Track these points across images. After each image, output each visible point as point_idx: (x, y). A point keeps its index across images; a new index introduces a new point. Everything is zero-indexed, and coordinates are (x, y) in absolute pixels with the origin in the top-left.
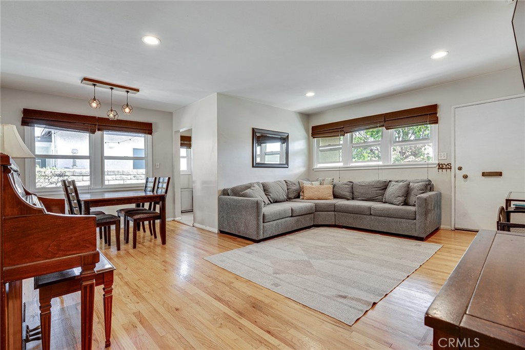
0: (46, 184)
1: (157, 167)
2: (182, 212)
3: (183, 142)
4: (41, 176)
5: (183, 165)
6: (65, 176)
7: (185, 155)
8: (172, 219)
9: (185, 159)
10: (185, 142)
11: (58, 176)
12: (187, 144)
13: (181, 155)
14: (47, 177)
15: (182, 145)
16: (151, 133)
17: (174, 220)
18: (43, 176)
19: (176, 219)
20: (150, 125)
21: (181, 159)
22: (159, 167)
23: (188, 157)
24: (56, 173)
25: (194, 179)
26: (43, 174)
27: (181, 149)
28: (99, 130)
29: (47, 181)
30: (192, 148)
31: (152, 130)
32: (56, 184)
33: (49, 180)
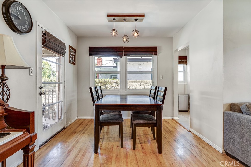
0: (111, 87)
1: (160, 78)
2: (179, 111)
3: (180, 61)
4: (109, 83)
5: (181, 77)
6: (118, 83)
7: (182, 70)
8: (171, 118)
9: (183, 73)
10: (182, 61)
11: (115, 83)
12: (183, 62)
13: (179, 70)
14: (111, 84)
15: (180, 63)
16: (156, 54)
17: (173, 119)
18: (110, 83)
19: (174, 118)
20: (155, 48)
21: (179, 73)
22: (162, 78)
23: (185, 71)
24: (115, 82)
25: (191, 88)
26: (110, 82)
27: (179, 66)
28: (124, 55)
29: (111, 85)
30: (188, 64)
31: (157, 52)
32: (115, 87)
33: (112, 85)
